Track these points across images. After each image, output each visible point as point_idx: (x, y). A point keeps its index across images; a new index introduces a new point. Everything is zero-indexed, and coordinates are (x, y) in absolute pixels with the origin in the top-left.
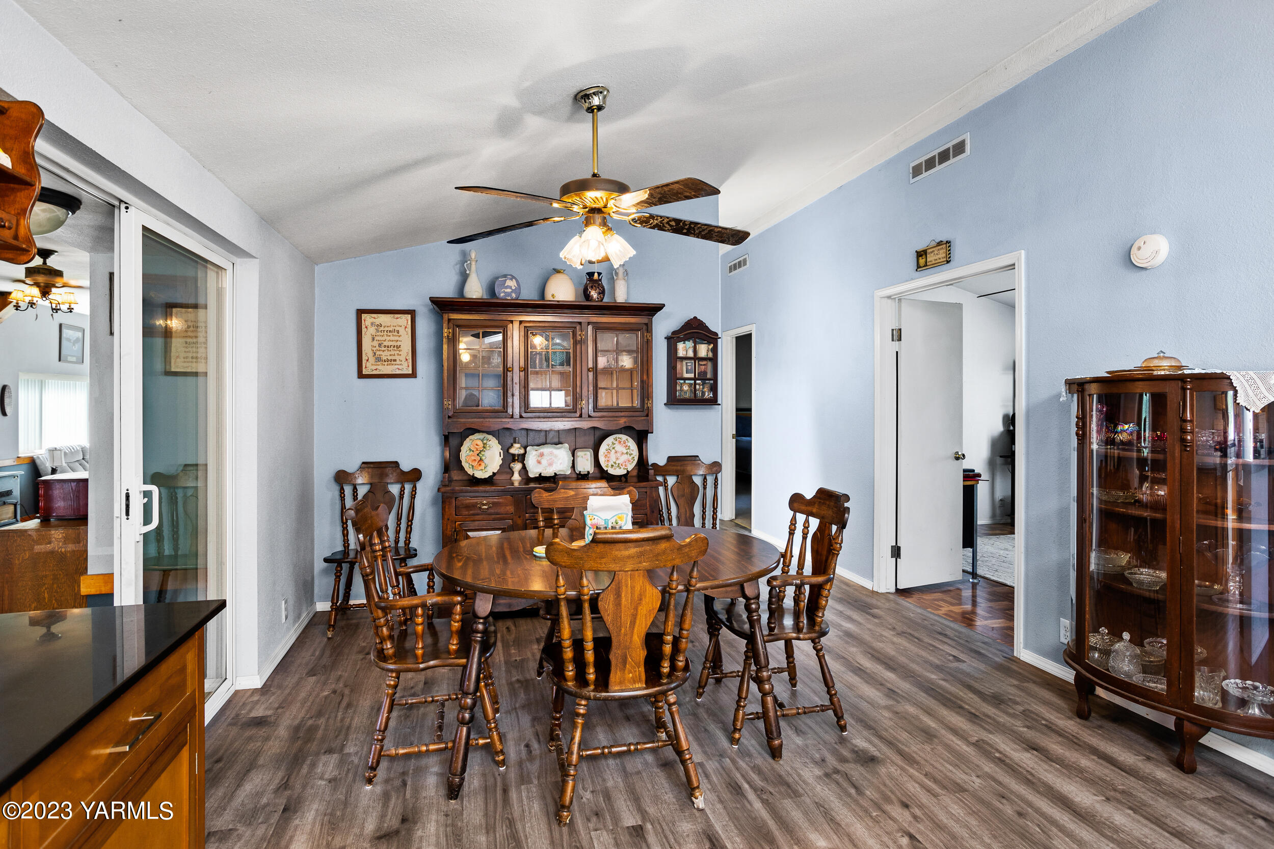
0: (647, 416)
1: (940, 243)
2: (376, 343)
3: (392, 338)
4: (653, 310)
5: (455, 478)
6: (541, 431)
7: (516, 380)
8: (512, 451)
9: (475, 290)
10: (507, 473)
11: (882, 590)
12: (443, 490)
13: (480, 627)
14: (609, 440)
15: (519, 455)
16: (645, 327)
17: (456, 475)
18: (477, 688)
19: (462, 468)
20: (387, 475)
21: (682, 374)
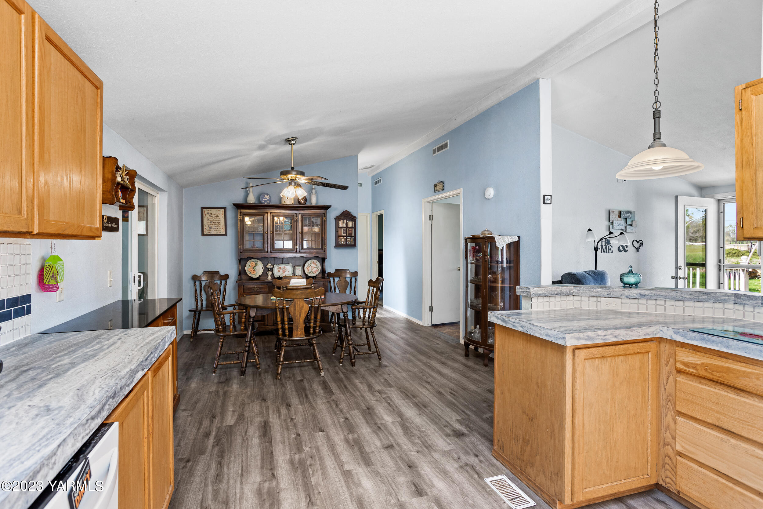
0: (324, 252)
1: (441, 182)
2: (209, 221)
3: (216, 219)
4: (327, 208)
5: (243, 278)
6: (280, 258)
7: (269, 237)
8: (268, 267)
9: (252, 200)
10: (266, 276)
11: (426, 325)
12: (238, 282)
13: (252, 320)
14: (309, 262)
15: (270, 268)
16: (323, 215)
17: (244, 277)
18: (251, 339)
19: (246, 274)
20: (214, 277)
21: (341, 234)
